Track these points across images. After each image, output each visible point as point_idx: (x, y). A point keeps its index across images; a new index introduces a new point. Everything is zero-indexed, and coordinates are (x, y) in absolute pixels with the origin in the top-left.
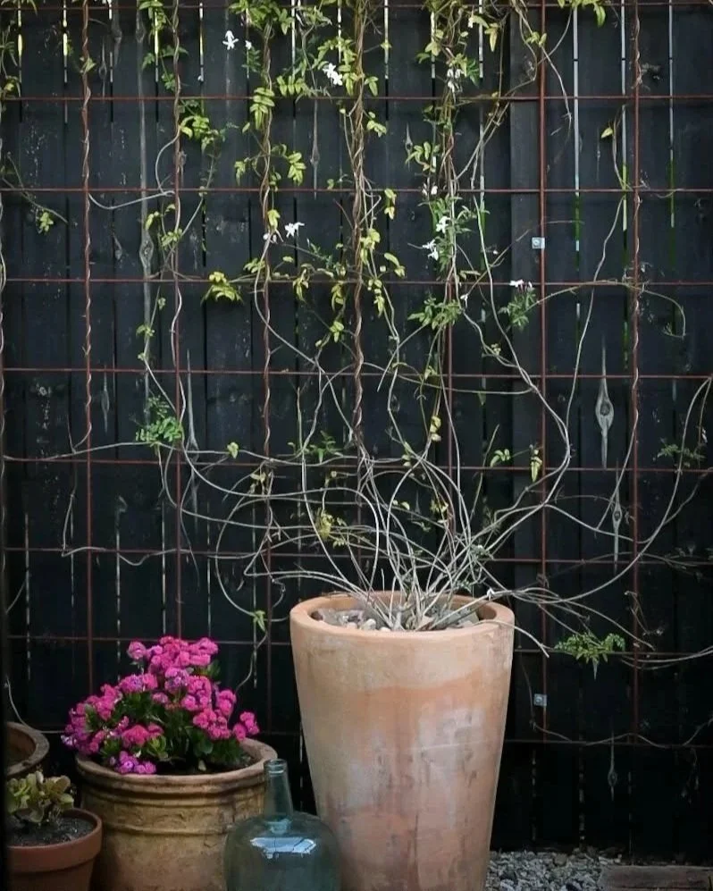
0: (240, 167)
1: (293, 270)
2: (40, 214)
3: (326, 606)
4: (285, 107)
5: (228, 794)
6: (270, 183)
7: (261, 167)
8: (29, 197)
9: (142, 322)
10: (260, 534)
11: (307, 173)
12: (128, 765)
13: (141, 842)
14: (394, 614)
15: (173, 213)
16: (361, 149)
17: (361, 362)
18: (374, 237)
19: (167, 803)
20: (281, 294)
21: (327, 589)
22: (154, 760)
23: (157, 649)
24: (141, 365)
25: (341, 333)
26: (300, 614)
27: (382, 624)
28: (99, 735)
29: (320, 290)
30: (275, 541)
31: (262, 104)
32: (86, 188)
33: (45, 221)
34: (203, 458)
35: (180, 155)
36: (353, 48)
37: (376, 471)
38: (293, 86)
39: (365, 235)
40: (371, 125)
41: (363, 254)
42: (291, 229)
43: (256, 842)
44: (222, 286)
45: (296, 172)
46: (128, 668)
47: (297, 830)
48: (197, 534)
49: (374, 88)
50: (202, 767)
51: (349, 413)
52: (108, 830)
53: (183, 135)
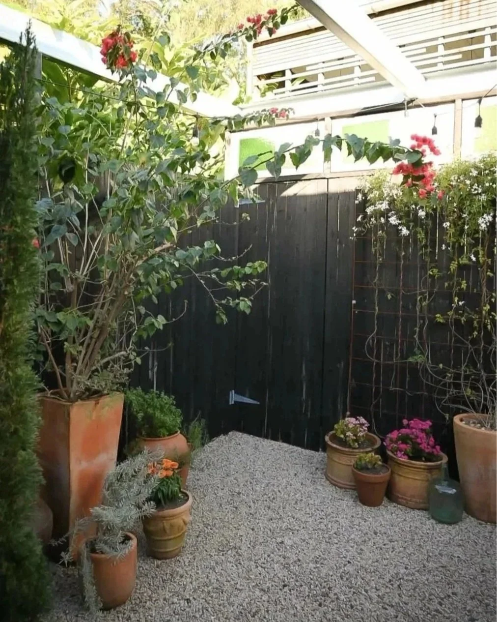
0: (446, 284)
1: (462, 315)
2: (388, 294)
3: (465, 417)
4: (461, 267)
5: (430, 469)
6: (455, 290)
7: (453, 284)
8: (385, 290)
9: (416, 327)
10: (449, 391)
11: (468, 287)
12: (399, 455)
13: (402, 478)
14: (488, 423)
15: (426, 296)
16: (485, 280)
17: (483, 344)
18: (488, 307)
19: (411, 469)
20: (457, 322)
21: (465, 411)
22: (408, 455)
23: (412, 422)
24: (414, 339)
25: (477, 336)
26: (456, 419)
27: (482, 426)
28: (392, 445)
29: (470, 322)
30: (453, 394)
31: (453, 266)
32: (401, 288)
33: (389, 297)
34: (432, 367)
35: (429, 280)
36: (484, 250)
37: (486, 377)
38: (464, 261)
39: (485, 306)
40: (488, 273)
41: (484, 312)
42: (461, 303)
43: (437, 487)
44: (439, 318)
45: (464, 286)
46: (401, 426)
47: (450, 486)
48: (430, 389)
49: (490, 262)
50: (423, 459)
51: (478, 360)
52: (392, 472)
53: (430, 274)
